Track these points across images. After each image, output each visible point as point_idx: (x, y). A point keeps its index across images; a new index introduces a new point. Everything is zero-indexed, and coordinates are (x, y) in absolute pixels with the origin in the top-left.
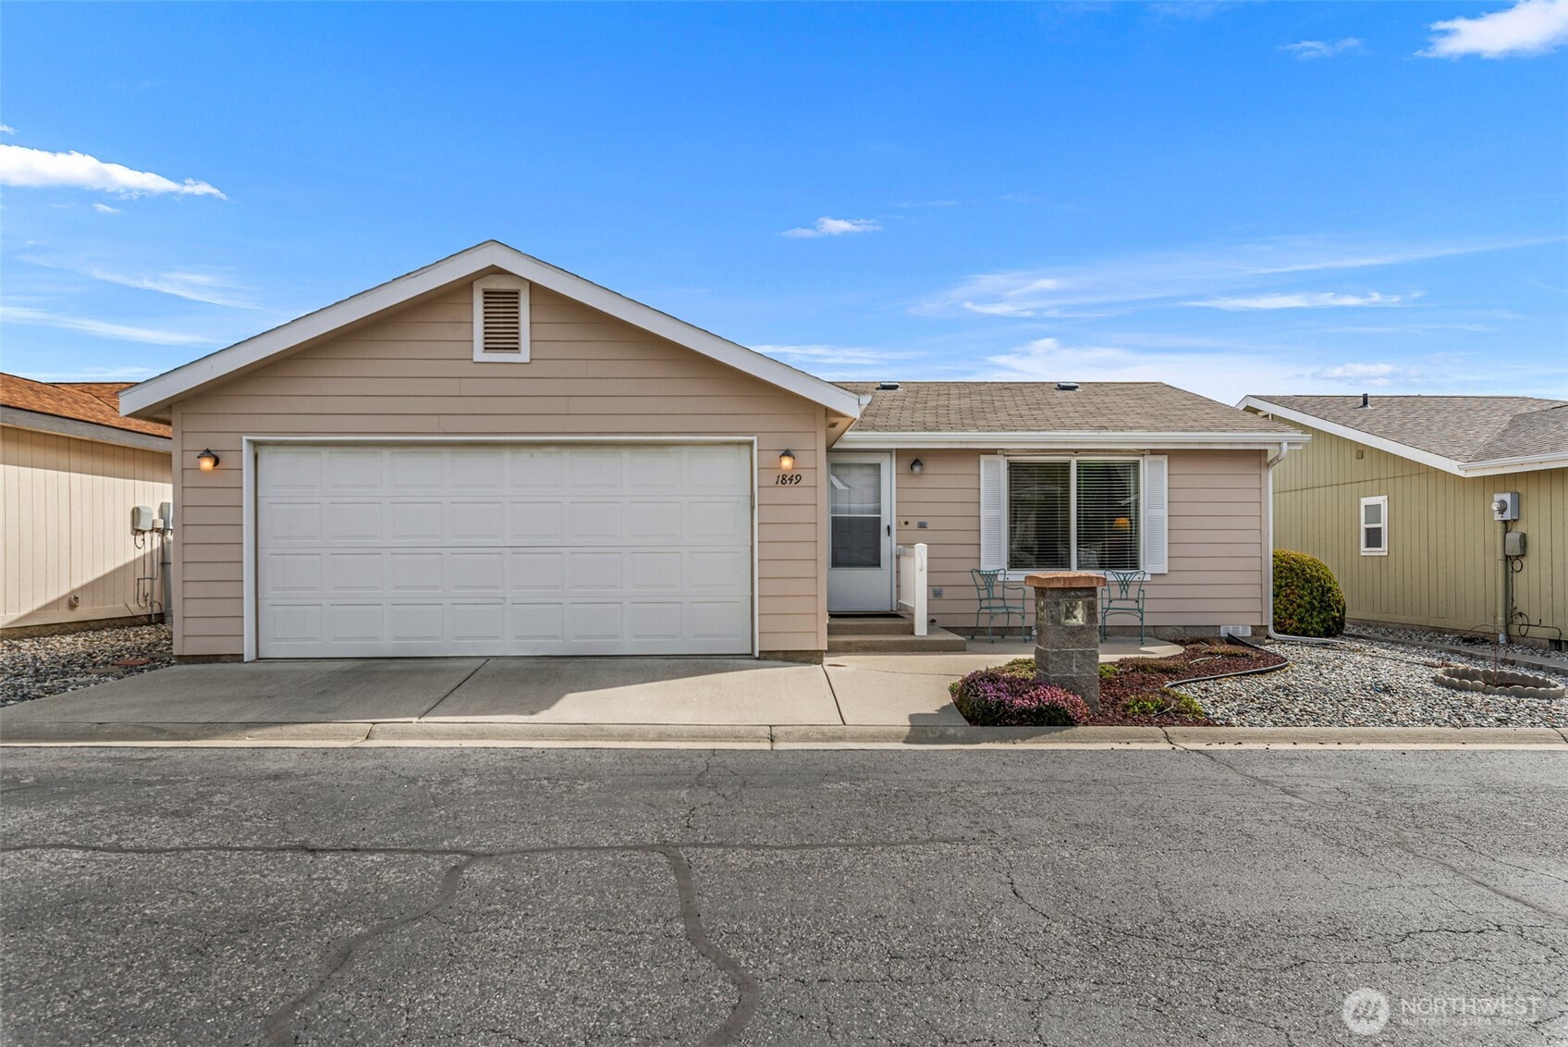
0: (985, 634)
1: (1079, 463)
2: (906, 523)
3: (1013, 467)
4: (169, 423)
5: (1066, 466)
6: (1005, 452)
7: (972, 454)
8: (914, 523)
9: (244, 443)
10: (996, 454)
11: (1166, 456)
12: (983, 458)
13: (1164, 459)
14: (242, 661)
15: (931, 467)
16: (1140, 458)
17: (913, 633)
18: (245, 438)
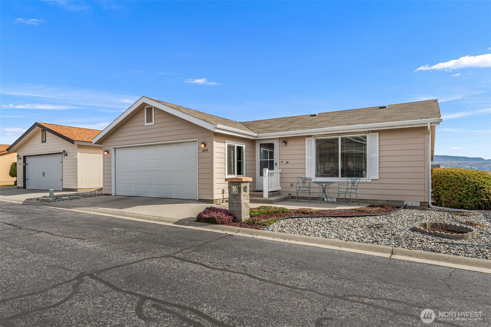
0: (307, 199)
1: (341, 138)
2: (282, 162)
3: (317, 141)
4: (102, 144)
5: (337, 139)
6: (314, 136)
7: (303, 138)
8: (284, 162)
9: (112, 148)
10: (311, 137)
11: (378, 133)
12: (307, 139)
13: (377, 134)
14: (111, 195)
15: (290, 143)
16: (367, 135)
17: (263, 197)
18: (112, 147)
